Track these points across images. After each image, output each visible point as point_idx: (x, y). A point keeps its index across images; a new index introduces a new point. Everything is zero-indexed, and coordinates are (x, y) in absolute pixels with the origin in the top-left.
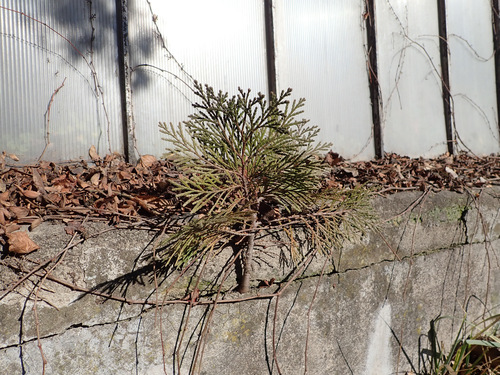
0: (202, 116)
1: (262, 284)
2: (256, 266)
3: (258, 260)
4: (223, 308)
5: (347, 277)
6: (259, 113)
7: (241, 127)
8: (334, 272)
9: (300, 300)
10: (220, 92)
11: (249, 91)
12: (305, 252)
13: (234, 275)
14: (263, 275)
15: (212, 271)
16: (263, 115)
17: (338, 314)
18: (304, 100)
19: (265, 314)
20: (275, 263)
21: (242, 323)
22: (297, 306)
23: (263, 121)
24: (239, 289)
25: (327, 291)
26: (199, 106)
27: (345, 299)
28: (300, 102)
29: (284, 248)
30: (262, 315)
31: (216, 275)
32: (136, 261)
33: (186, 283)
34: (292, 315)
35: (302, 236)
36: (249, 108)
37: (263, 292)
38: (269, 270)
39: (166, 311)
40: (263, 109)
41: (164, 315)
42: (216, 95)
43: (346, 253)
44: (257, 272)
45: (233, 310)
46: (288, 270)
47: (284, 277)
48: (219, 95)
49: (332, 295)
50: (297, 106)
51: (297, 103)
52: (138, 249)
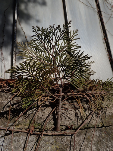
0: (35, 40)
1: (67, 128)
2: (63, 119)
3: (64, 115)
4: (47, 138)
5: (110, 129)
6: (59, 33)
7: (51, 42)
8: (103, 126)
9: (87, 139)
10: (42, 27)
11: (54, 25)
12: (88, 114)
13: (52, 121)
14: (67, 123)
15: (41, 118)
16: (60, 34)
17: (108, 149)
18: (78, 30)
19: (69, 145)
20: (73, 118)
21: (57, 148)
22: (86, 142)
23: (60, 37)
24: (55, 129)
25: (101, 135)
26: (34, 36)
27: (110, 141)
28: (76, 31)
29: (77, 111)
30: (68, 145)
31: (43, 120)
32: (4, 108)
33: (28, 123)
34: (83, 147)
35: (85, 106)
36: (54, 32)
37: (68, 132)
38: (70, 121)
39: (17, 136)
40: (60, 32)
41: (16, 138)
42: (41, 29)
43: (108, 117)
44: (64, 121)
45: (52, 140)
46: (80, 123)
47: (78, 126)
48: (42, 29)
49: (103, 138)
50: (75, 33)
51: (75, 31)
52: (5, 102)
